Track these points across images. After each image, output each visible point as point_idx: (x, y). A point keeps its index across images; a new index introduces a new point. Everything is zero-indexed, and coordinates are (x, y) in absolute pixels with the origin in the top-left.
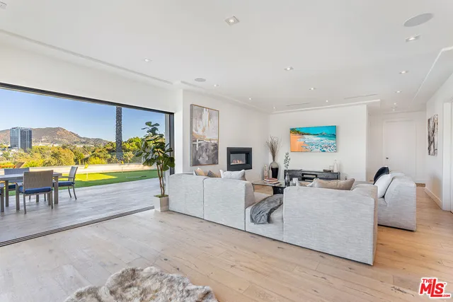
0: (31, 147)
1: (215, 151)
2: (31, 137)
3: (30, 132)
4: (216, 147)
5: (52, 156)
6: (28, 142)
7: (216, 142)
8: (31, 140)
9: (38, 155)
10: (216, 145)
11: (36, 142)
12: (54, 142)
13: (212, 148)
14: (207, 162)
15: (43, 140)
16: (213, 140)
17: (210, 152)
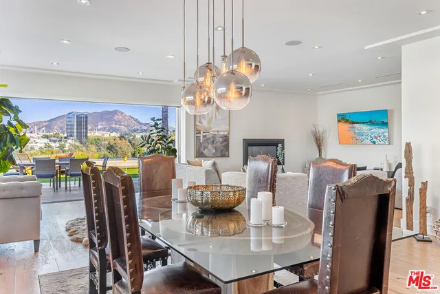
0: (86, 137)
1: (225, 143)
2: (86, 124)
3: (86, 117)
4: (226, 139)
5: (108, 148)
6: (83, 131)
7: (226, 133)
8: (86, 128)
9: (93, 148)
10: (226, 136)
11: (92, 130)
12: (112, 130)
13: (221, 139)
14: (214, 154)
15: (99, 127)
16: (221, 131)
17: (218, 144)
